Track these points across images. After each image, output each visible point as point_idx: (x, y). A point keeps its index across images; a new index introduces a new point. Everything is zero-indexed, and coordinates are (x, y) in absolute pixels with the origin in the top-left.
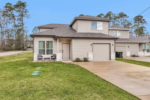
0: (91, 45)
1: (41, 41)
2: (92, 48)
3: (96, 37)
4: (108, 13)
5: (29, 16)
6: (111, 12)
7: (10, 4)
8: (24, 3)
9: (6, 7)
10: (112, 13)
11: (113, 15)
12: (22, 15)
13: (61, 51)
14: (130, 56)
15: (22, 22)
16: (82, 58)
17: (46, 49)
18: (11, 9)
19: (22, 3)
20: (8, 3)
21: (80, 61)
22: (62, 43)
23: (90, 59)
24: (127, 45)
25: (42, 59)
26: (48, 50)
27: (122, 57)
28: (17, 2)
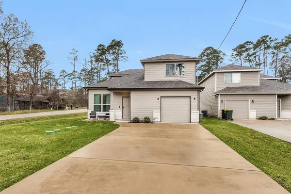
0: (158, 99)
1: (97, 95)
2: (160, 103)
3: (167, 87)
4: (262, 38)
5: (127, 59)
6: (268, 36)
7: (102, 45)
8: (119, 42)
9: (99, 50)
10: (270, 38)
11: (272, 40)
12: (117, 59)
13: (121, 107)
14: (257, 119)
15: (116, 68)
16: (141, 118)
17: (102, 104)
18: (104, 52)
19: (117, 42)
20: (100, 45)
21: (138, 122)
22: (123, 97)
23: (156, 120)
24: (250, 99)
25: (95, 117)
26: (105, 106)
27: (232, 120)
28: (111, 41)
